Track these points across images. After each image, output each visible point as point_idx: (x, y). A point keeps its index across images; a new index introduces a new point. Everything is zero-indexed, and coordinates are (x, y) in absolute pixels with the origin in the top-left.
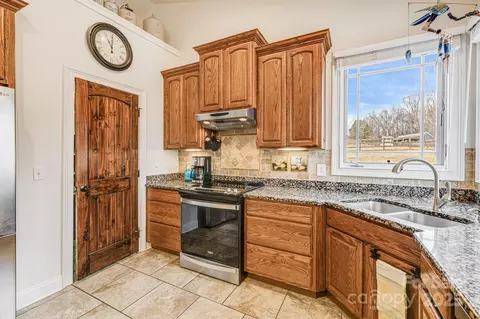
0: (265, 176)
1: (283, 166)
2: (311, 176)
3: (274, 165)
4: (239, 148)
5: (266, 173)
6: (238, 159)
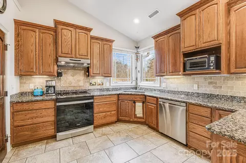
0: (87, 89)
1: (94, 84)
2: (104, 87)
3: (91, 83)
4: (73, 76)
5: (87, 87)
6: (72, 81)
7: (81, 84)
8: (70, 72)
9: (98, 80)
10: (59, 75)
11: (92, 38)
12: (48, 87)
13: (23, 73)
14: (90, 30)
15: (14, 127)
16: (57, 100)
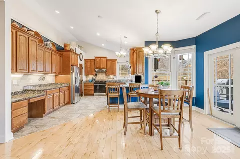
1: (110, 78)
2: (114, 80)
5: (107, 79)
6: (101, 77)
7: (105, 78)
8: (101, 74)
9: (112, 76)
10: (96, 75)
11: (107, 60)
12: (93, 79)
13: (87, 75)
14: (106, 58)
15: (84, 90)
16: (95, 83)
